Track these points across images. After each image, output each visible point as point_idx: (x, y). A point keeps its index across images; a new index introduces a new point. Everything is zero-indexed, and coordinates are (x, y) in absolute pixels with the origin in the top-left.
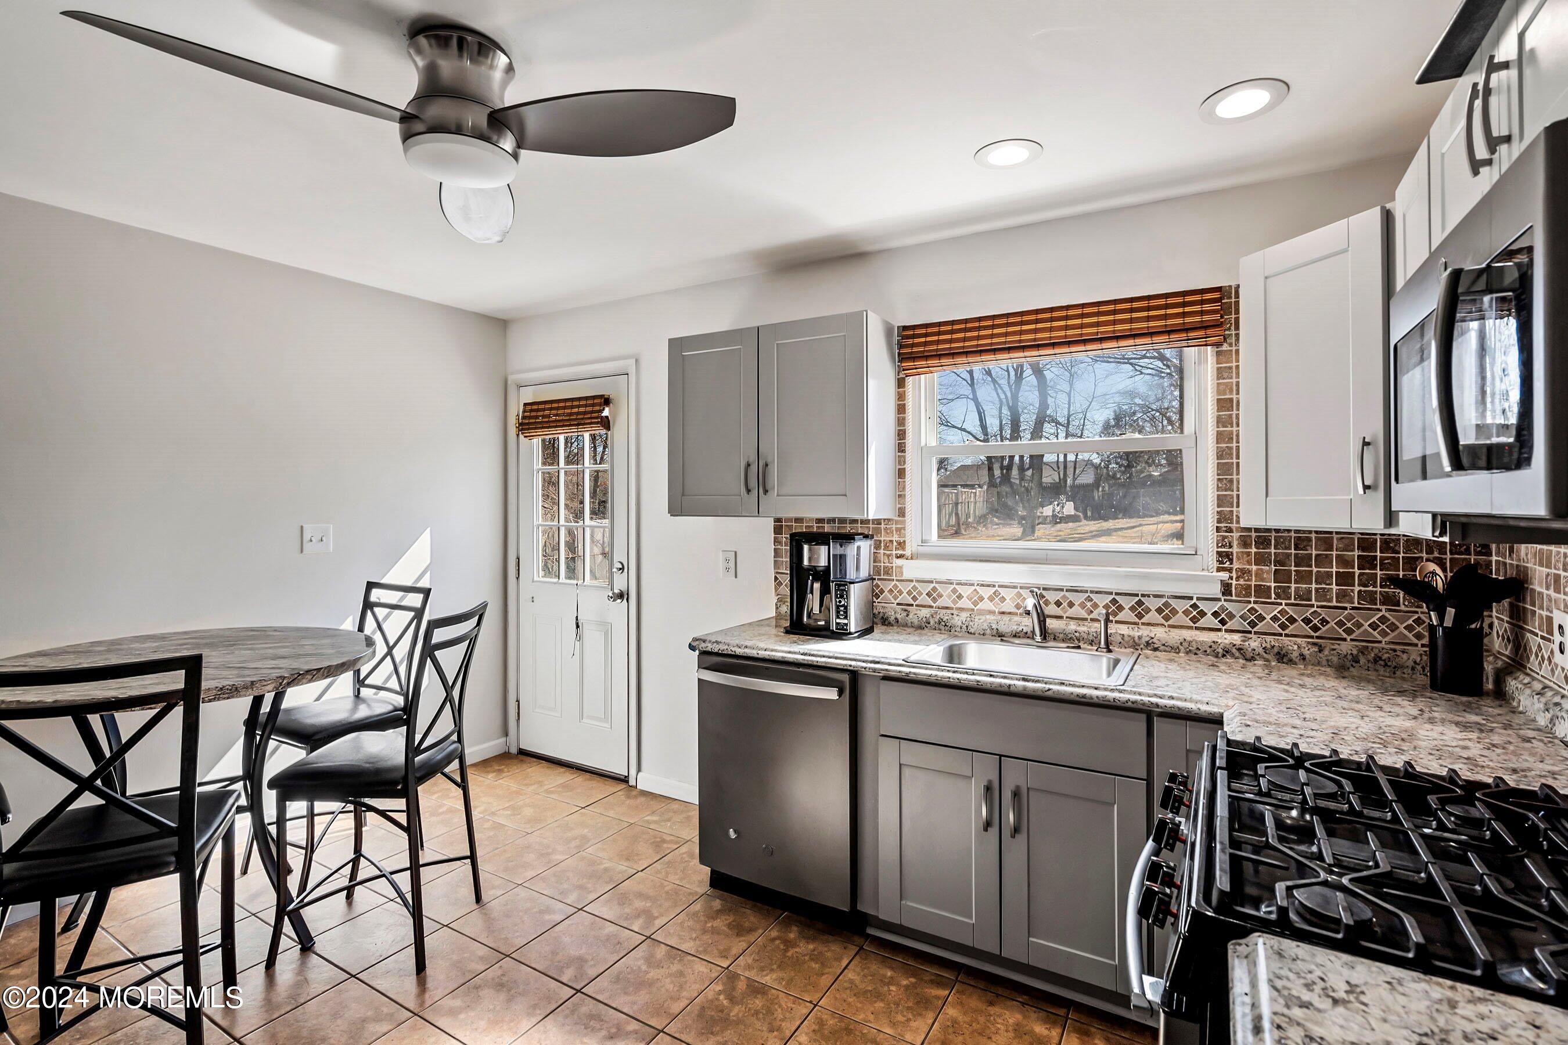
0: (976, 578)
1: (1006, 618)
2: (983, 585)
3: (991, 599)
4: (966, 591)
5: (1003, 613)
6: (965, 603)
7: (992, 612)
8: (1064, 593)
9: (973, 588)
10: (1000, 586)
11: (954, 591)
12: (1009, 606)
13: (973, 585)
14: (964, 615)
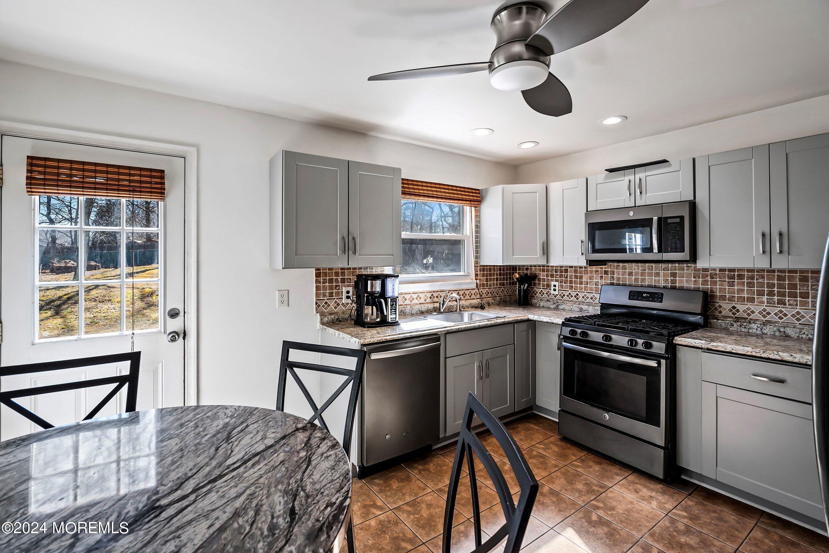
0: (411, 291)
1: (422, 305)
2: (414, 293)
3: (417, 299)
4: (407, 297)
5: (421, 304)
6: (408, 302)
7: (417, 304)
8: (439, 293)
9: (410, 295)
10: (420, 293)
11: (404, 297)
12: (422, 301)
13: (410, 294)
14: (409, 307)
